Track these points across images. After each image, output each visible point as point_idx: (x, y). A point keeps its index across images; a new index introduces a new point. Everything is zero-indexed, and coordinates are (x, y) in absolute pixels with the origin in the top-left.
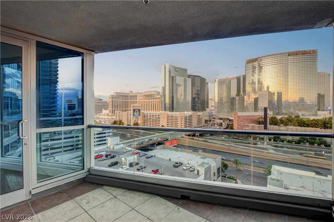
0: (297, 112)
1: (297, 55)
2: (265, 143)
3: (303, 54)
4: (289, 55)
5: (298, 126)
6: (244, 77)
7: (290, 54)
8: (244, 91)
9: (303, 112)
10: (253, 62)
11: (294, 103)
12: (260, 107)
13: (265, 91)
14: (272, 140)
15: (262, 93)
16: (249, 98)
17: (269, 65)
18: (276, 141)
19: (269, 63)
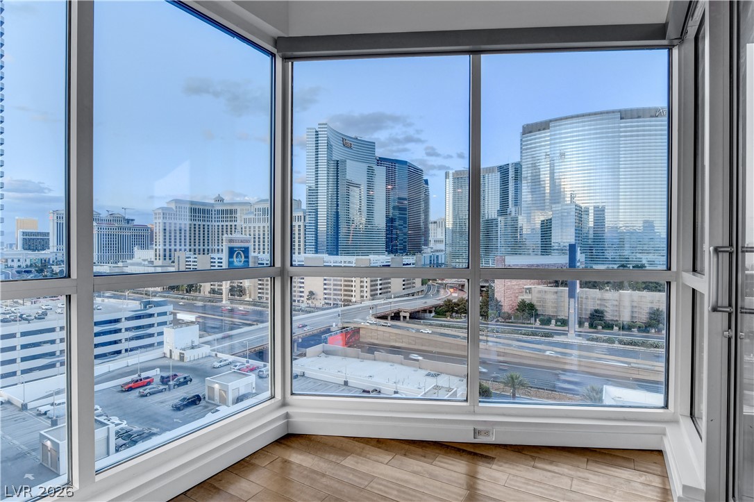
0: (639, 256)
1: (639, 117)
2: (572, 331)
3: (652, 116)
4: (621, 118)
5: (644, 289)
6: (518, 168)
7: (623, 116)
8: (517, 202)
9: (651, 257)
10: (539, 130)
11: (632, 233)
12: (557, 244)
13: (567, 205)
14: (587, 324)
15: (560, 208)
16: (529, 221)
17: (577, 140)
18: (596, 328)
19: (576, 136)
